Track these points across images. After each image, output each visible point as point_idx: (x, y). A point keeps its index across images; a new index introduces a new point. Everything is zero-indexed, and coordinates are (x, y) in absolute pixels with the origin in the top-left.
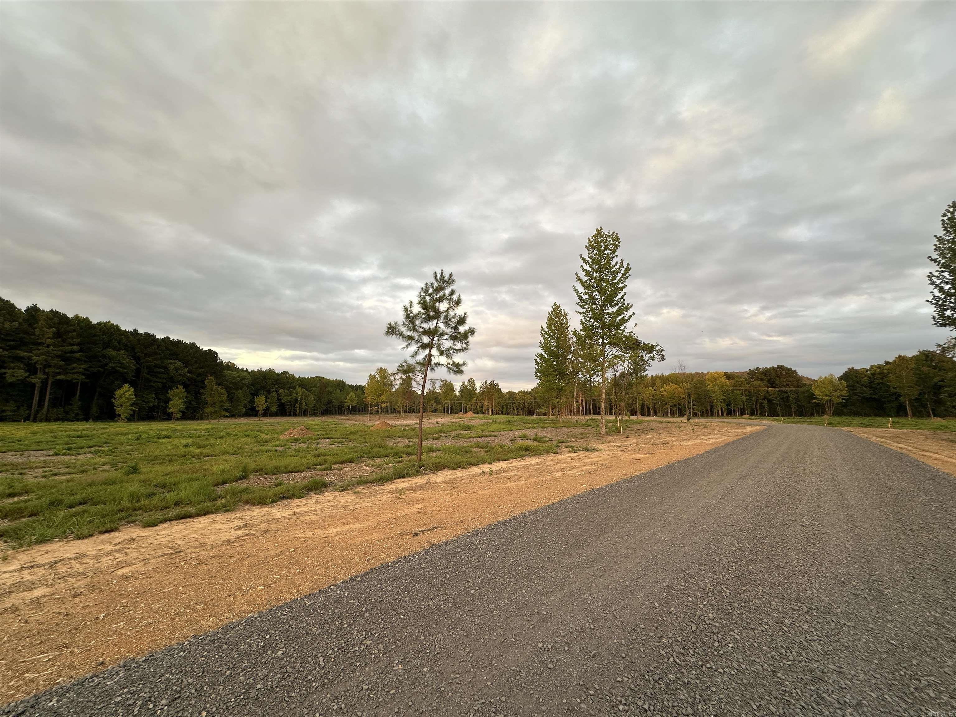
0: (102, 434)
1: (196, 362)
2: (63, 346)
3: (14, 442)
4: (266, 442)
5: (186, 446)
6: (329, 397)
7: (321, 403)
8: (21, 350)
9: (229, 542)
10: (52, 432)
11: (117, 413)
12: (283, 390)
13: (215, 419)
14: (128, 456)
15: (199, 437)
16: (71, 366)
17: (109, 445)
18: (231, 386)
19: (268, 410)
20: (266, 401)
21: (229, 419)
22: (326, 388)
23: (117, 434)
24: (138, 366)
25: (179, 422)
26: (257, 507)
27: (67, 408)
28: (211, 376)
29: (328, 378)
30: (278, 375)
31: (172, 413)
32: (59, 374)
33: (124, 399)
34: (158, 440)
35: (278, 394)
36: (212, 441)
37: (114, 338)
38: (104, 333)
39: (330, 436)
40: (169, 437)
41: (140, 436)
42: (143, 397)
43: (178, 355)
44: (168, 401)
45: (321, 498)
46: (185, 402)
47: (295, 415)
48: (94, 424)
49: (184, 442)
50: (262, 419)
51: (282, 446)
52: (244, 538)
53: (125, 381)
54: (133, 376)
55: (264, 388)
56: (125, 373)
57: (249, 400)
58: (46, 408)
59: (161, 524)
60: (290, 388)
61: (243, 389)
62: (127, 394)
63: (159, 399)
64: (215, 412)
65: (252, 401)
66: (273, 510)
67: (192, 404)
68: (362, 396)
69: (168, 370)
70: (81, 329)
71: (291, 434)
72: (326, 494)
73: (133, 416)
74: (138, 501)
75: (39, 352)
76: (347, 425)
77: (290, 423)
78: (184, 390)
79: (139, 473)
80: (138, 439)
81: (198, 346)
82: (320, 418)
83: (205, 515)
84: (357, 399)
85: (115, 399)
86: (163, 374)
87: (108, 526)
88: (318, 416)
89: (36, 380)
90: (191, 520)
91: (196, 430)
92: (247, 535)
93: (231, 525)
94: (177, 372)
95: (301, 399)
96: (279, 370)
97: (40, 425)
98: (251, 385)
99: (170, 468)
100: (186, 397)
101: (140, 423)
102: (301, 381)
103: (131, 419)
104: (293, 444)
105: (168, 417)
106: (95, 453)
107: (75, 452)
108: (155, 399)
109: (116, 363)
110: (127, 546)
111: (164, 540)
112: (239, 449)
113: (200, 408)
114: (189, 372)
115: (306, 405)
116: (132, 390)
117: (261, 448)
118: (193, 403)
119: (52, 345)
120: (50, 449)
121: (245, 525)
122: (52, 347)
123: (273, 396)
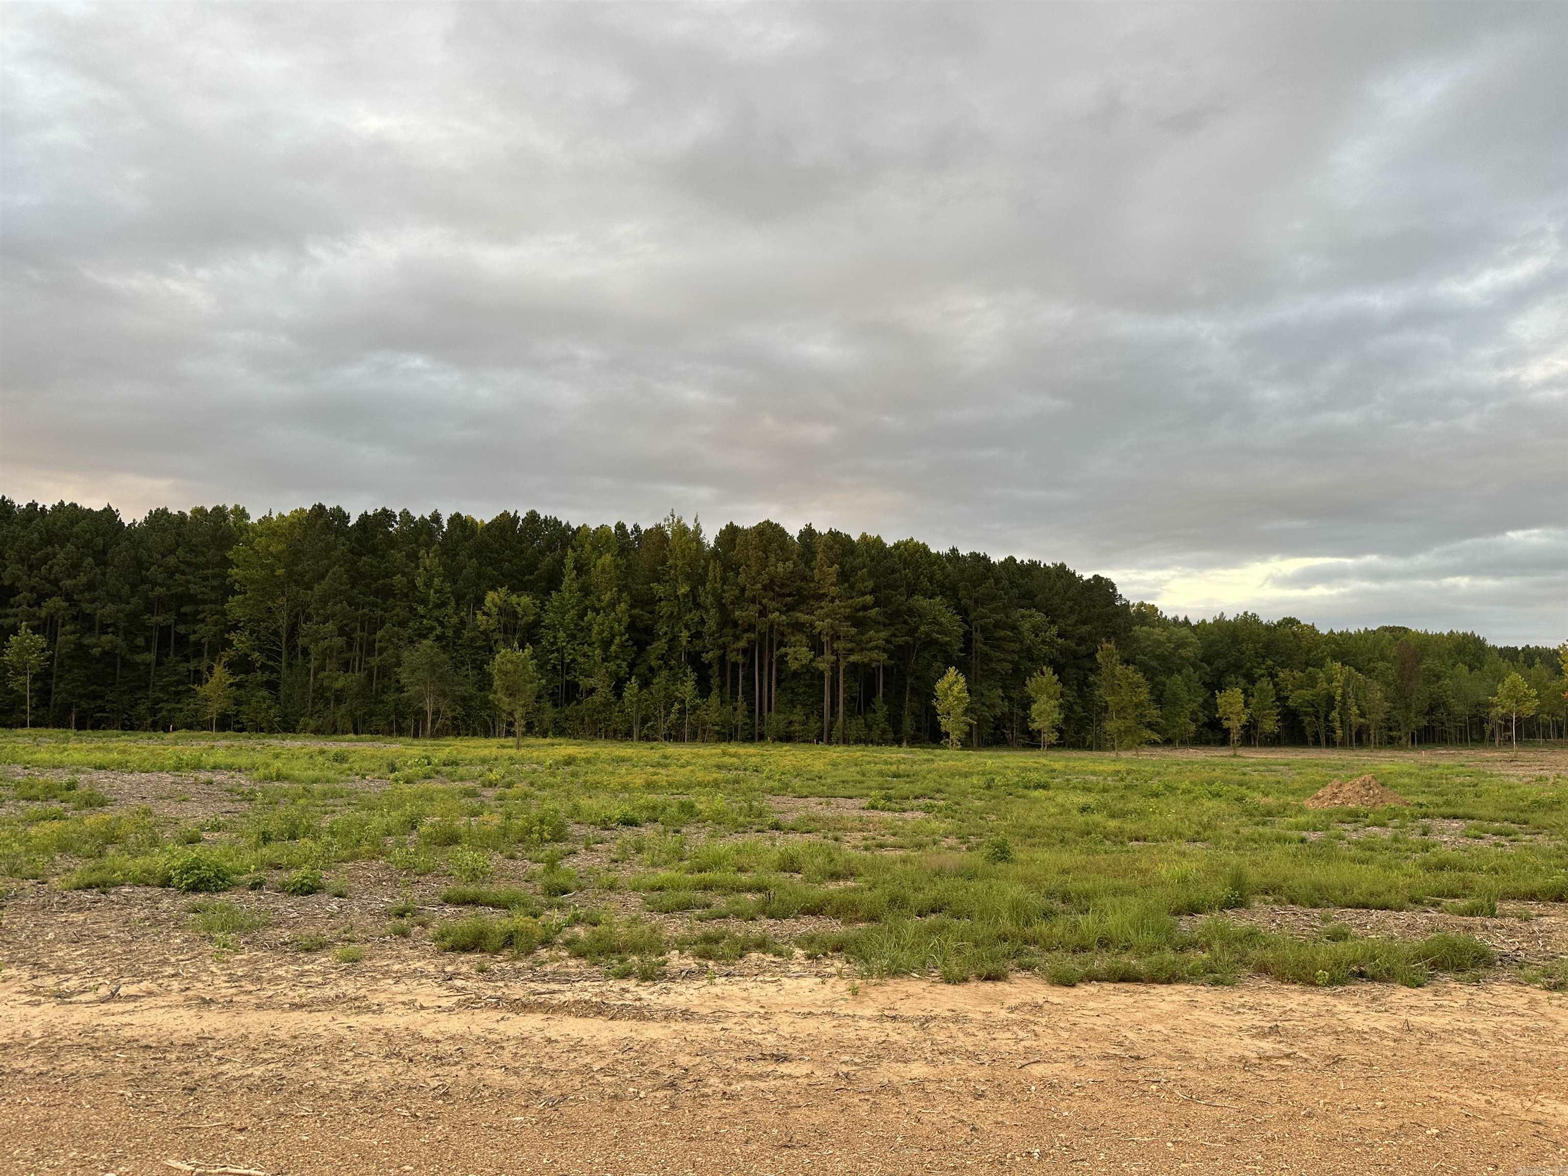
0: (929, 772)
1: (1072, 611)
2: (852, 598)
3: (814, 780)
4: (1269, 814)
5: (1084, 809)
6: (1433, 688)
7: (1408, 707)
8: (801, 611)
9: (1245, 1064)
10: (856, 765)
11: (943, 729)
12: (1287, 671)
13: (1129, 748)
14: (982, 822)
15: (1105, 790)
16: (867, 636)
17: (944, 795)
18: (1154, 663)
19: (1255, 728)
20: (1246, 704)
21: (1159, 750)
22: (1418, 663)
23: (953, 775)
24: (967, 627)
25: (1055, 754)
26: (1293, 987)
27: (870, 716)
28: (1109, 641)
29: (1421, 629)
30: (1270, 629)
31: (1039, 731)
32: (851, 651)
33: (951, 698)
34: (1026, 792)
35: (1276, 685)
36: (1136, 802)
37: (922, 573)
38: (906, 564)
39: (1460, 811)
40: (1045, 787)
41: (993, 780)
42: (982, 694)
43: (1035, 596)
44: (1027, 703)
45: (1482, 997)
46: (1061, 706)
47: (1331, 743)
48: (912, 752)
49: (1081, 799)
50: (1241, 752)
51: (1315, 830)
52: (1281, 1062)
53: (948, 664)
54: (961, 650)
55: (1236, 667)
56: (947, 644)
57: (1201, 700)
58: (841, 719)
59: (1082, 985)
60: (1307, 664)
61: (1184, 671)
62: (956, 689)
63: (1011, 699)
64: (1128, 731)
65: (1210, 705)
66: (1342, 1006)
67: (1074, 712)
68: (1554, 683)
69: (1021, 633)
70: (872, 560)
71: (1335, 796)
72: (1498, 988)
73: (969, 735)
74: (1028, 923)
75: (822, 612)
76: (1513, 780)
77: (1323, 766)
78: (1056, 677)
79: (1012, 861)
80: (989, 787)
81: (1072, 570)
82: (1412, 754)
83: (1169, 981)
84: (1534, 692)
85: (938, 699)
86: (1010, 641)
87: (989, 966)
88: (1402, 748)
89: (823, 664)
90: (1142, 988)
91: (1094, 773)
92: (1288, 1056)
93: (1237, 1021)
94: (1037, 636)
95: (1343, 695)
96: (1270, 616)
97: (838, 749)
98: (1202, 661)
99: (1067, 858)
100: (1062, 695)
101: (986, 753)
102: (1338, 644)
103: (967, 743)
104: (1347, 826)
105: (1031, 741)
106: (928, 809)
107: (898, 806)
108: (1003, 699)
109: (930, 623)
110: (1032, 1019)
111: (1099, 1021)
112: (1205, 830)
113: (1092, 721)
114: (1059, 636)
115: (1362, 715)
116: (962, 679)
117: (1260, 829)
118: (1078, 709)
119: (840, 597)
120: (862, 796)
121: (1274, 1030)
122: (837, 602)
123: (1262, 690)
